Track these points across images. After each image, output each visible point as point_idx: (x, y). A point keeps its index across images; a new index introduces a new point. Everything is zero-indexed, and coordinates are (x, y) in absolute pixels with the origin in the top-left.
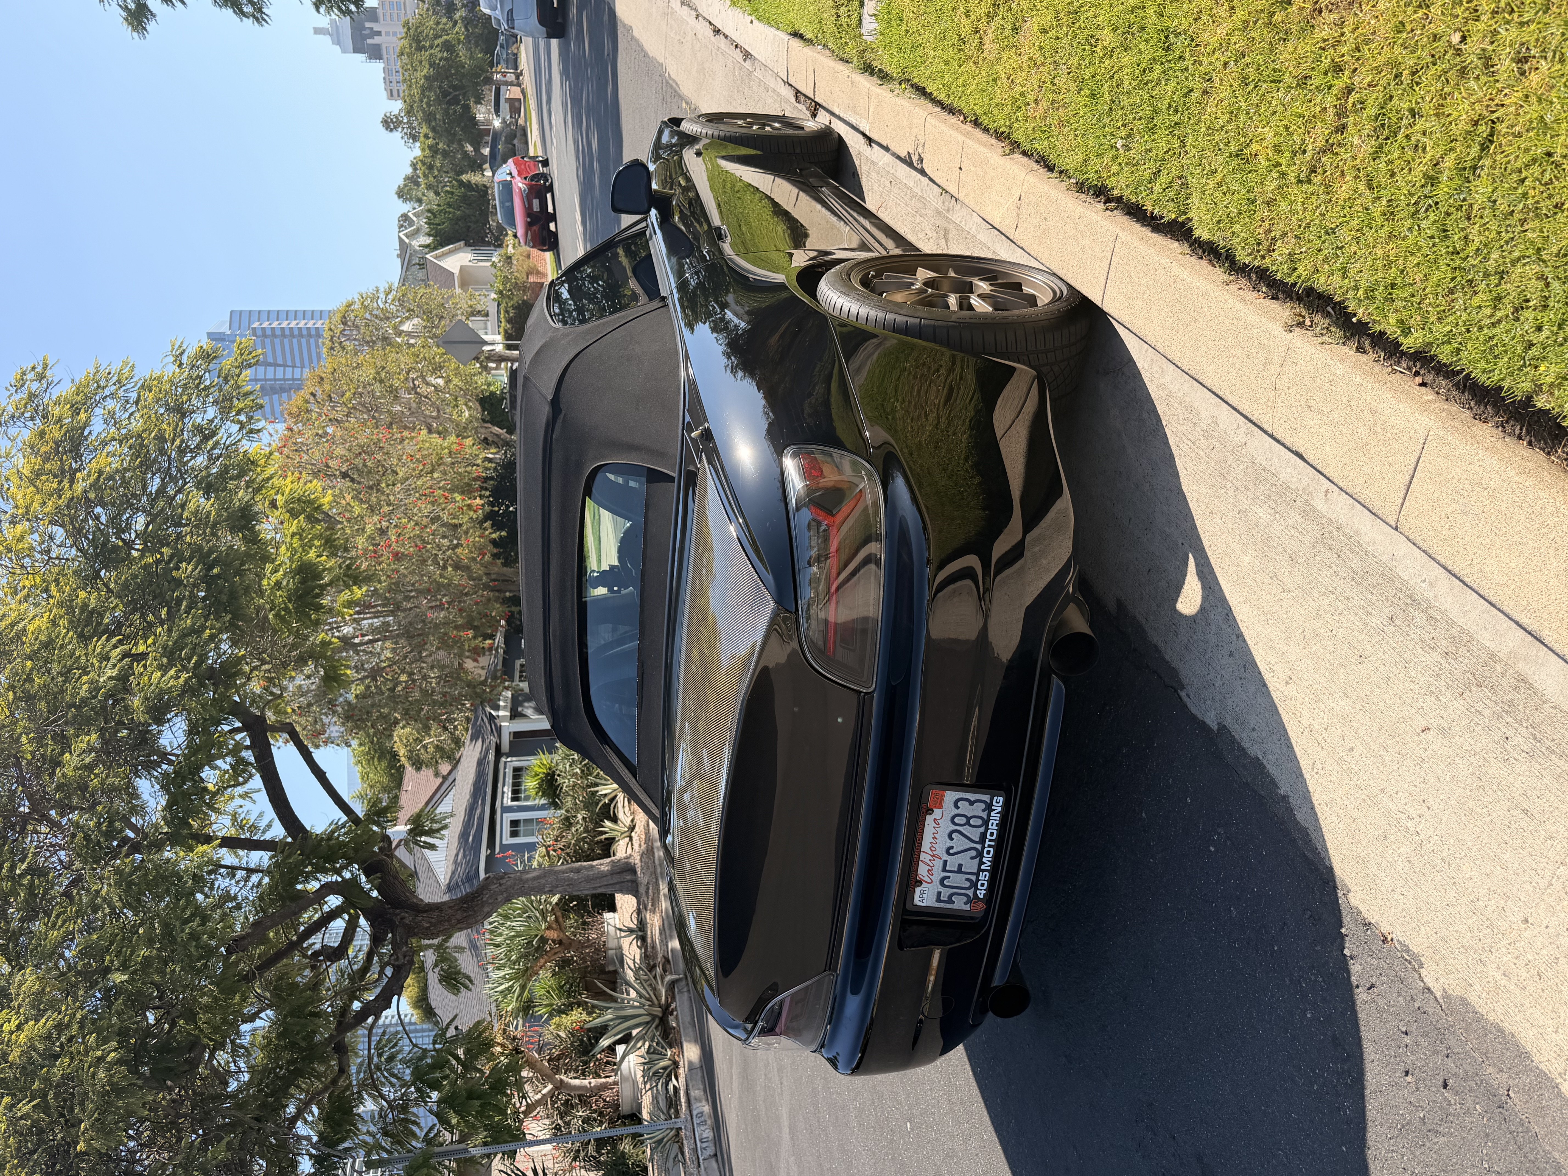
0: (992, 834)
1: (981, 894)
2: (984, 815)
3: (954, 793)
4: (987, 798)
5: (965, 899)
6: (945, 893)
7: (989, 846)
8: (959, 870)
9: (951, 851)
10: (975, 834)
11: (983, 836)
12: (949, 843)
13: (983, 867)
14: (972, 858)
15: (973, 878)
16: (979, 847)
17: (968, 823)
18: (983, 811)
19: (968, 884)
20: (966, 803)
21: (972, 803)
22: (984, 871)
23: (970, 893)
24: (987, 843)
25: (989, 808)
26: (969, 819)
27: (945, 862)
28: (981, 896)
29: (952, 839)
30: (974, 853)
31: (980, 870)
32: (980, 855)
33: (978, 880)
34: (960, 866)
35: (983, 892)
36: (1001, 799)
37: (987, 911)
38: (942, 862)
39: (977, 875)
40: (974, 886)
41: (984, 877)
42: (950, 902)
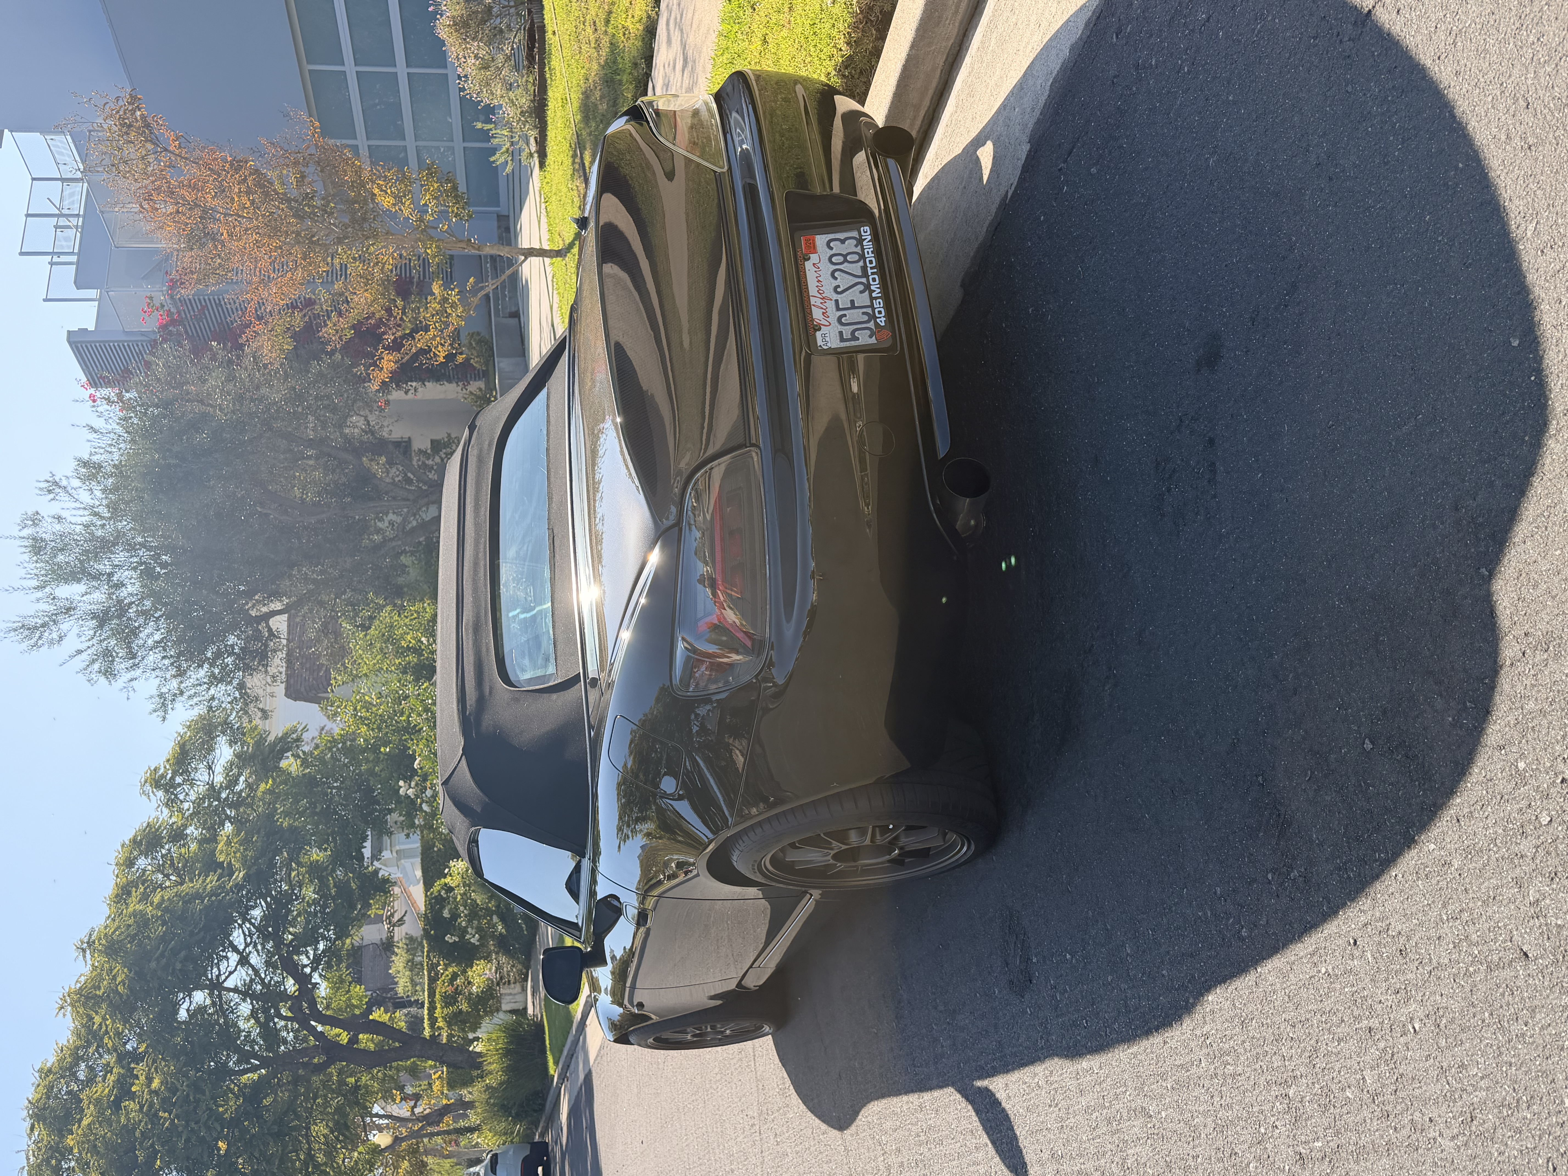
0: (871, 262)
1: (882, 321)
2: (858, 249)
3: (824, 236)
4: (855, 234)
5: (868, 332)
6: (847, 331)
7: (873, 274)
8: (853, 306)
9: (839, 290)
10: (856, 269)
11: (864, 269)
12: (835, 283)
13: (874, 295)
14: (861, 292)
15: (869, 310)
16: (864, 280)
17: (846, 261)
18: (856, 246)
19: (866, 318)
20: (838, 243)
21: (843, 241)
22: (876, 298)
23: (871, 325)
24: (870, 271)
25: (860, 241)
26: (845, 256)
27: (837, 301)
28: (883, 324)
29: (836, 279)
30: (861, 287)
31: (872, 299)
32: (867, 287)
33: (874, 309)
34: (852, 302)
35: (883, 319)
36: (867, 228)
37: (894, 337)
38: (833, 302)
39: (872, 306)
40: (872, 317)
41: (879, 304)
42: (854, 338)
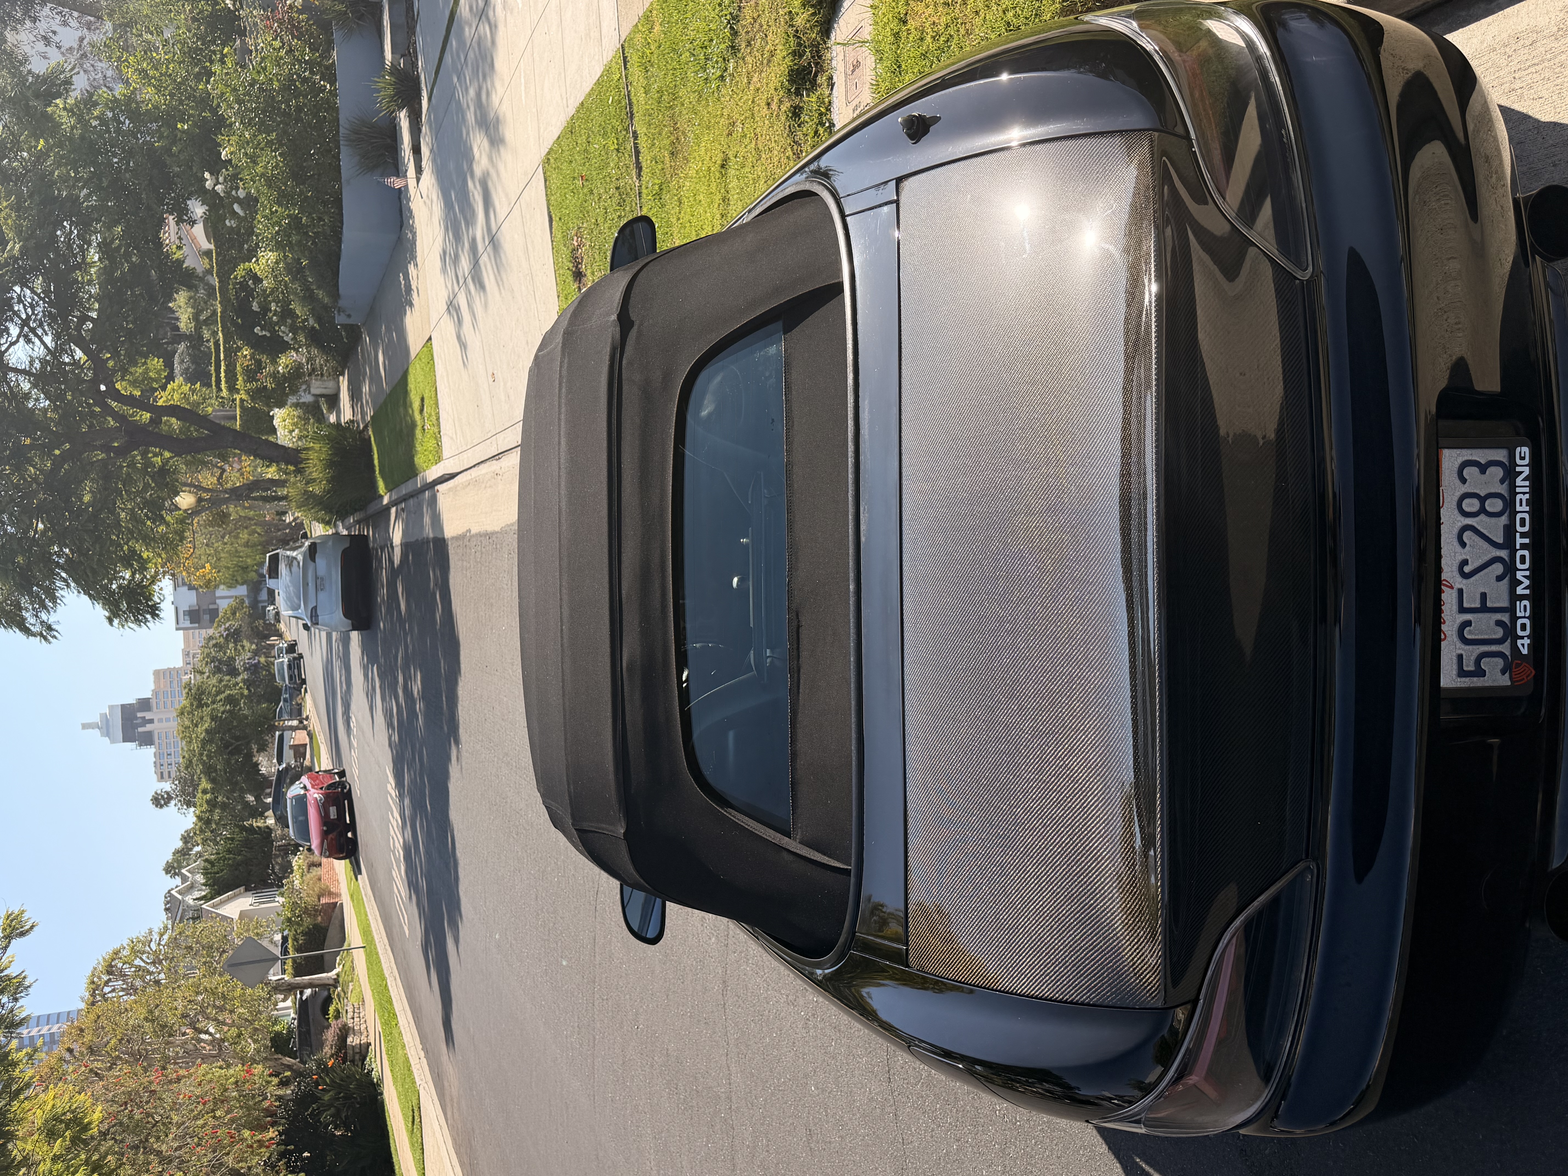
0: (1523, 524)
1: (1524, 645)
2: (1503, 489)
3: (1455, 452)
4: (1501, 455)
5: (1500, 662)
6: (1471, 653)
7: (1523, 546)
8: (1484, 609)
9: (1467, 569)
10: (1495, 528)
11: (1510, 531)
12: (1462, 554)
13: (1520, 591)
14: (1499, 578)
15: (1505, 618)
16: (1504, 554)
17: (1483, 510)
18: (1502, 481)
19: (1499, 633)
20: (1475, 470)
21: (1483, 468)
22: (1522, 597)
23: (1505, 648)
24: (1519, 541)
25: (1510, 474)
26: (1482, 500)
27: (1460, 592)
28: (1525, 651)
29: (1463, 545)
30: (1498, 569)
31: (1514, 598)
32: (1510, 569)
33: (1514, 618)
34: (1484, 596)
35: (1527, 641)
36: (1525, 450)
37: (1538, 679)
38: (1454, 594)
39: (1512, 610)
40: (1510, 634)
41: (1523, 608)
42: (1480, 672)
